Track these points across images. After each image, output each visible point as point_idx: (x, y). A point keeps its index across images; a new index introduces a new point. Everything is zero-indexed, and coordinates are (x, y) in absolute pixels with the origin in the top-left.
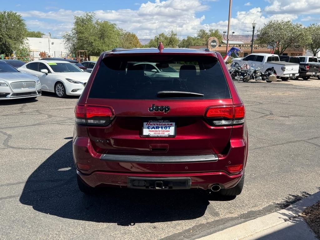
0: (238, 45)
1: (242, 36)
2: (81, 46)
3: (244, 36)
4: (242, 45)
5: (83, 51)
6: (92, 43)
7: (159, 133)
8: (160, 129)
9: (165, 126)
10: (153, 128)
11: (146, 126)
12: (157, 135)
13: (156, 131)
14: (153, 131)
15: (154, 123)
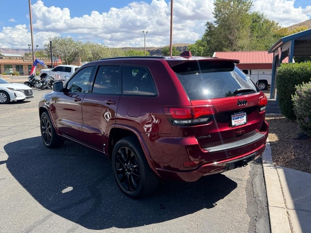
0: (20, 58)
1: (12, 49)
3: (14, 50)
4: (24, 58)
7: (239, 122)
8: (239, 119)
9: (241, 116)
10: (236, 119)
11: (232, 118)
12: (238, 124)
13: (238, 121)
14: (236, 121)
15: (236, 115)
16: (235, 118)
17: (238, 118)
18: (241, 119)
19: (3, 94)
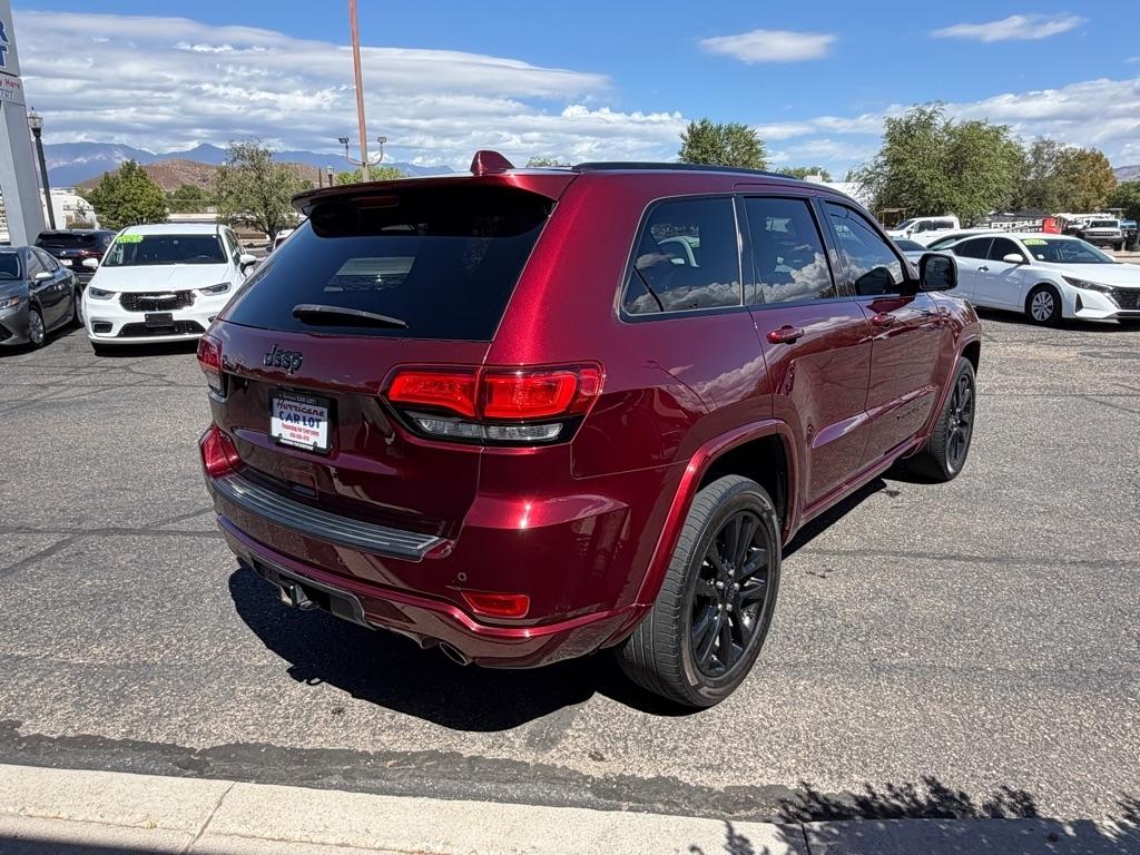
2: (895, 197)
5: (896, 210)
6: (924, 186)
7: (300, 437)
8: (301, 423)
9: (308, 416)
10: (289, 418)
11: (277, 410)
12: (295, 439)
13: (294, 429)
14: (288, 427)
15: (290, 403)
16: (287, 412)
17: (297, 419)
18: (308, 427)
19: (1047, 296)
